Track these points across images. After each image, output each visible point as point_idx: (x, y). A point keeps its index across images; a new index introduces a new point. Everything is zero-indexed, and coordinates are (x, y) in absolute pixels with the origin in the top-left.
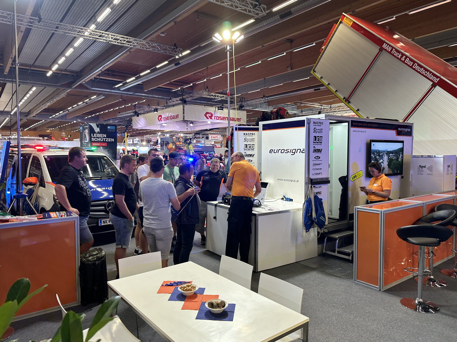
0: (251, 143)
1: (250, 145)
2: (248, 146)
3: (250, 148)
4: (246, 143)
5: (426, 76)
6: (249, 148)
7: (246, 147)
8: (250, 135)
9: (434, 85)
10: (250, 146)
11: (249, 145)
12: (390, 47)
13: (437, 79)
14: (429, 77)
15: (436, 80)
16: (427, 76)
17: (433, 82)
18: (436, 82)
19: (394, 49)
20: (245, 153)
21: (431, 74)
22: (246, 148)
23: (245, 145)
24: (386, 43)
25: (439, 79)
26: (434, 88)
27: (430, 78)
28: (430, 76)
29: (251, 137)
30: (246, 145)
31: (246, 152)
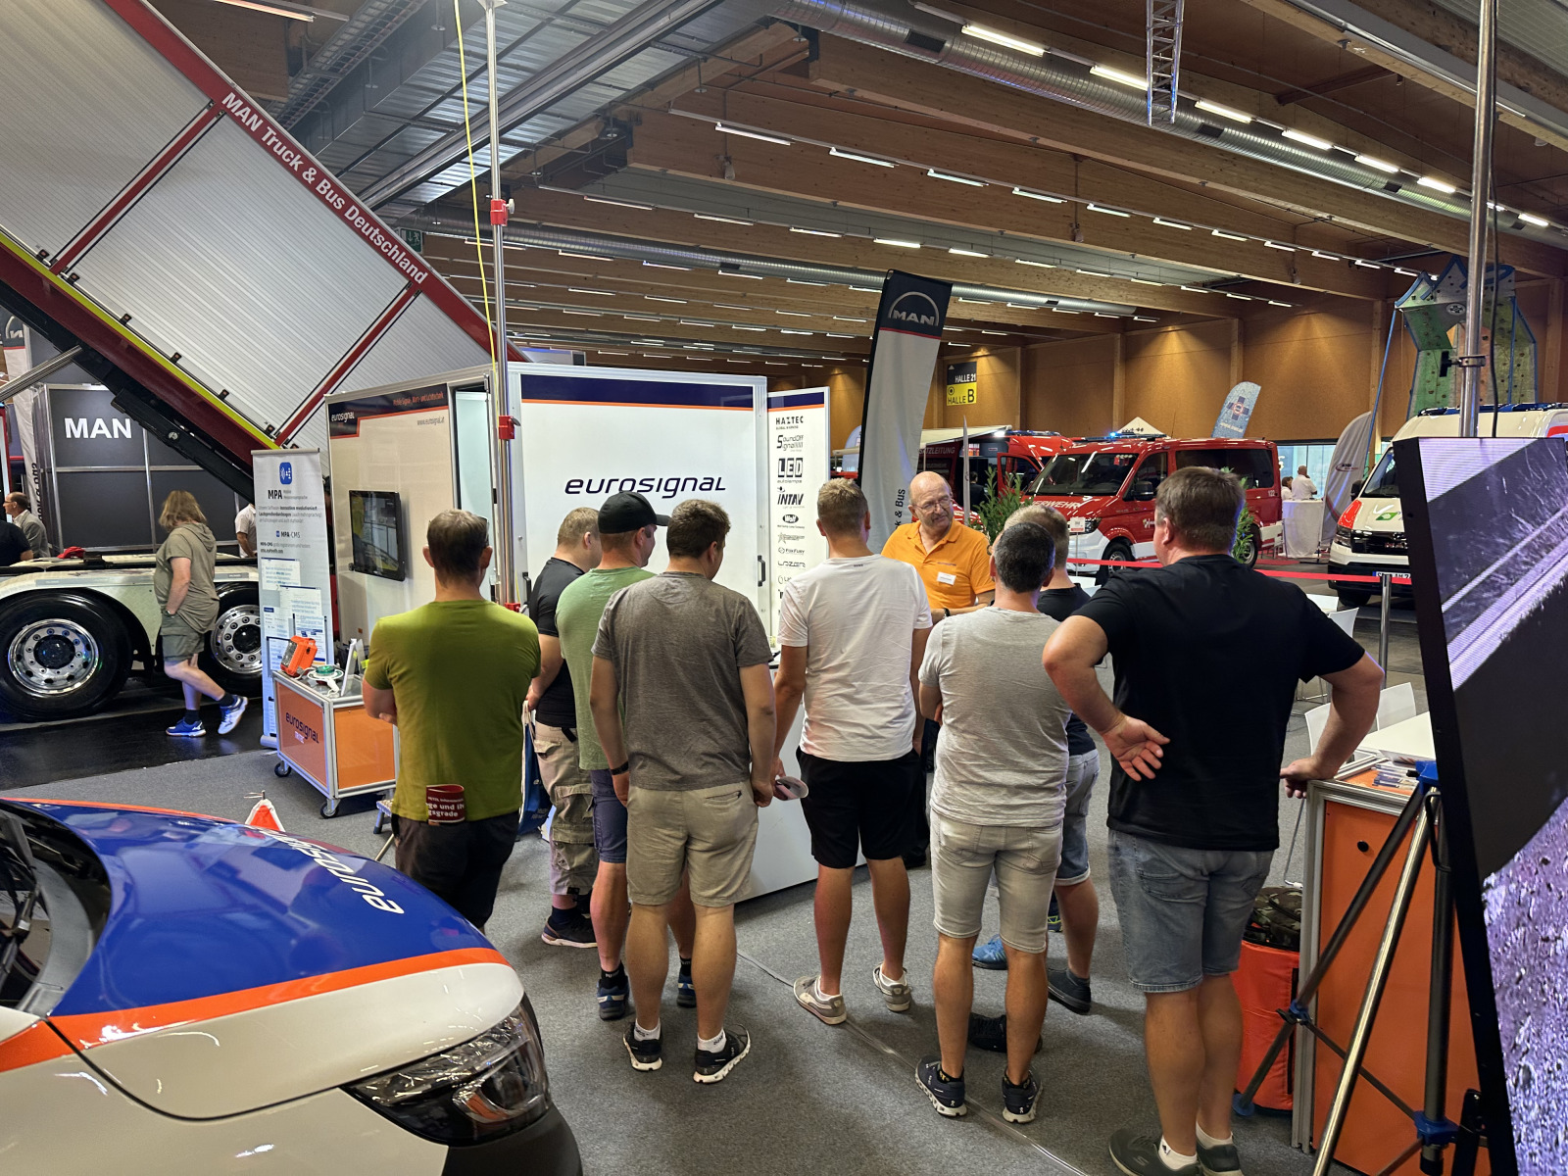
5: (389, 254)
9: (413, 289)
12: (255, 117)
13: (421, 273)
14: (397, 261)
15: (421, 278)
16: (393, 258)
17: (411, 280)
18: (420, 282)
19: (271, 132)
21: (404, 254)
24: (238, 96)
25: (426, 274)
26: (413, 297)
27: (401, 265)
28: (402, 260)
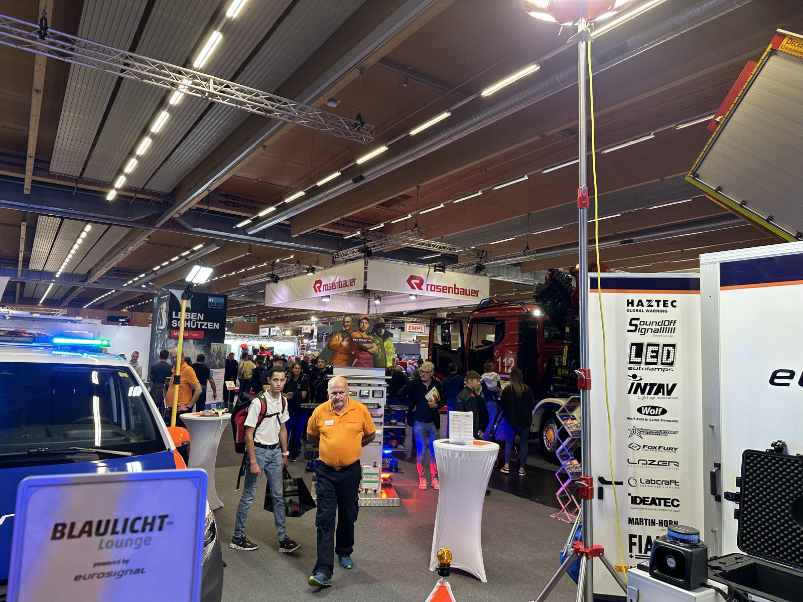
0: (661, 339)
1: (656, 348)
2: (648, 353)
3: (655, 360)
4: (637, 338)
6: (652, 357)
7: (639, 354)
8: (655, 307)
10: (657, 352)
11: (649, 345)
20: (634, 376)
22: (639, 360)
23: (632, 344)
29: (659, 317)
30: (639, 347)
31: (639, 373)
